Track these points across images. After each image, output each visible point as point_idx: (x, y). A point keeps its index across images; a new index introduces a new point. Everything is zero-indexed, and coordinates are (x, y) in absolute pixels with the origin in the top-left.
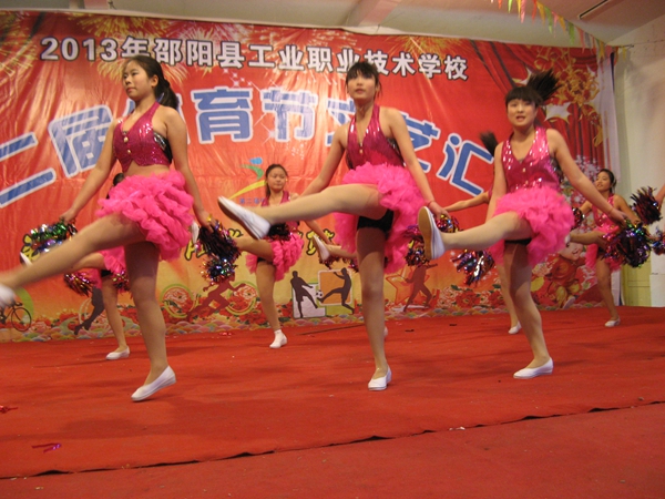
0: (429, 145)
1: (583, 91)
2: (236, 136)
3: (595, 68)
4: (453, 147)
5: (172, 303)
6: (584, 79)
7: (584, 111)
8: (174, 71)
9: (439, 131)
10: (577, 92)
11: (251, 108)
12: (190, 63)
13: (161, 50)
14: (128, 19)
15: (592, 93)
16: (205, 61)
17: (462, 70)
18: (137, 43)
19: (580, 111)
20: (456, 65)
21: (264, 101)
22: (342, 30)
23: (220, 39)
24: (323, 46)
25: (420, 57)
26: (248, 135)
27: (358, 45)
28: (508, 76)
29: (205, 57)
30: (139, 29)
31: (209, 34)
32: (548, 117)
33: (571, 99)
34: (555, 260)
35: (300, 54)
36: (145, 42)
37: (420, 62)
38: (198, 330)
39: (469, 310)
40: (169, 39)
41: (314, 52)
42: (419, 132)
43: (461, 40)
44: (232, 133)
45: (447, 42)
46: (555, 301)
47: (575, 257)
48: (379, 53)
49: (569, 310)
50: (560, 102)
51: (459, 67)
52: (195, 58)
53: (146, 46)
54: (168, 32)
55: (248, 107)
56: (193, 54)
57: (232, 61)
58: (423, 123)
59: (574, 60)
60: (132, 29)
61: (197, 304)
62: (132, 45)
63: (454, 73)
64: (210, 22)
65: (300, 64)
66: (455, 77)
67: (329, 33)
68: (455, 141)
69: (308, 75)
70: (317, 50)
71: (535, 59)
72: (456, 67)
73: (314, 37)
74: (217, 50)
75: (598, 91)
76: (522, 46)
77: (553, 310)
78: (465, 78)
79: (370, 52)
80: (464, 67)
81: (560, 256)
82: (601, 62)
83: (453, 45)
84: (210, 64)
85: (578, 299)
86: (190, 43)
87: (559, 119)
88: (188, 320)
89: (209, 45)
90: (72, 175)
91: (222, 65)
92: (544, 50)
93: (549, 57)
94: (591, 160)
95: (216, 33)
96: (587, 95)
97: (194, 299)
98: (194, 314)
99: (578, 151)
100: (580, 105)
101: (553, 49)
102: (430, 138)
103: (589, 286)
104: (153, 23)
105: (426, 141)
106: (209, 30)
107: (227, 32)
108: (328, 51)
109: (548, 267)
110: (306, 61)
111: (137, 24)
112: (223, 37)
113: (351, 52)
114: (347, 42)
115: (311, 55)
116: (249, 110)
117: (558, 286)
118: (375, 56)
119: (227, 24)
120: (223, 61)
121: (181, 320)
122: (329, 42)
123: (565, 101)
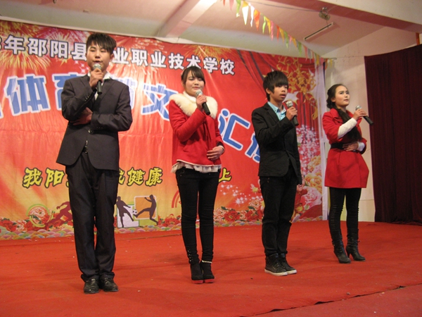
1: (306, 85)
3: (313, 71)
4: (224, 117)
5: (35, 217)
6: (307, 77)
7: (307, 97)
8: (41, 60)
10: (302, 85)
12: (52, 55)
13: (33, 46)
14: (10, 23)
15: (312, 87)
16: (63, 55)
17: (231, 68)
18: (16, 40)
19: (304, 97)
20: (228, 65)
22: (155, 39)
23: (74, 41)
24: (142, 49)
25: (205, 59)
27: (164, 50)
28: (260, 73)
29: (63, 52)
30: (18, 30)
31: (66, 37)
33: (299, 89)
35: (127, 54)
36: (22, 40)
37: (205, 62)
38: (52, 236)
39: (233, 223)
40: (39, 39)
41: (136, 52)
43: (231, 49)
45: (222, 50)
48: (179, 55)
49: (296, 222)
50: (292, 91)
51: (229, 66)
52: (56, 53)
53: (22, 42)
54: (38, 34)
56: (55, 50)
57: (81, 56)
59: (301, 66)
60: (12, 30)
61: (52, 218)
62: (12, 41)
63: (226, 70)
64: (67, 29)
65: (126, 60)
66: (226, 73)
67: (146, 41)
68: (225, 114)
69: (131, 67)
70: (138, 51)
71: (277, 63)
72: (227, 66)
73: (136, 43)
74: (71, 48)
75: (315, 86)
76: (270, 55)
78: (233, 73)
79: (172, 54)
80: (232, 67)
82: (317, 67)
83: (226, 52)
84: (66, 57)
85: (302, 216)
86: (53, 42)
88: (46, 228)
89: (66, 44)
91: (75, 58)
92: (283, 58)
93: (286, 63)
94: (311, 128)
95: (71, 37)
96: (309, 88)
97: (50, 214)
98: (50, 225)
99: (303, 122)
100: (304, 93)
101: (289, 58)
103: (309, 208)
104: (28, 27)
106: (66, 34)
107: (78, 36)
108: (145, 52)
110: (130, 58)
111: (17, 27)
112: (76, 40)
113: (160, 54)
114: (158, 47)
115: (134, 54)
118: (176, 57)
119: (79, 31)
120: (75, 55)
121: (41, 228)
122: (146, 47)
123: (295, 91)
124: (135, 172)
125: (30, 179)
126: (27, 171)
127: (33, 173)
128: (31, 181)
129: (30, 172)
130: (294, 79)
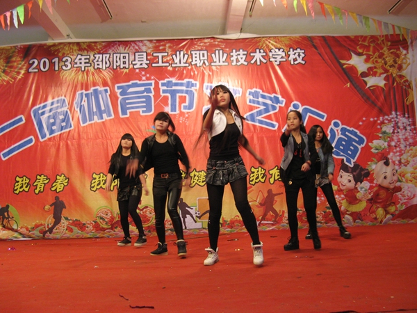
0: (277, 110)
1: (397, 65)
2: (143, 112)
3: (406, 48)
5: (102, 218)
6: (398, 56)
7: (398, 79)
8: (105, 73)
9: (284, 100)
10: (391, 67)
11: (153, 93)
12: (115, 67)
13: (98, 61)
14: (78, 44)
15: (404, 66)
16: (124, 65)
17: (301, 57)
18: (83, 58)
19: (394, 80)
20: (297, 54)
21: (162, 88)
22: (214, 38)
23: (134, 51)
24: (202, 50)
25: (270, 51)
26: (151, 111)
27: (226, 47)
28: (336, 59)
29: (124, 63)
30: (85, 49)
31: (127, 48)
32: (368, 86)
33: (386, 71)
34: (375, 189)
35: (186, 56)
36: (88, 57)
37: (270, 54)
38: (118, 236)
40: (103, 54)
41: (195, 54)
42: (269, 102)
43: (300, 37)
44: (141, 110)
45: (290, 39)
46: (376, 219)
47: (392, 186)
48: (241, 50)
49: (387, 225)
50: (378, 74)
51: (299, 56)
52: (118, 64)
53: (89, 59)
54: (102, 50)
55: (151, 92)
56: (117, 62)
57: (141, 64)
58: (272, 96)
59: (389, 43)
60: (81, 49)
61: (117, 219)
62: (80, 59)
63: (295, 60)
64: (128, 41)
65: (186, 63)
66: (296, 63)
67: (206, 41)
68: (296, 107)
69: (192, 69)
70: (198, 52)
71: (358, 45)
72: (297, 56)
73: (196, 44)
74: (132, 58)
75: (409, 64)
76: (348, 37)
77: (374, 226)
78: (303, 62)
79: (234, 51)
80: (303, 55)
81: (380, 185)
82: (412, 43)
83: (294, 41)
84: (127, 67)
85: (394, 217)
86: (115, 55)
87: (377, 87)
88: (112, 228)
89: (127, 55)
90: (44, 140)
91: (135, 67)
92: (365, 38)
93: (369, 43)
94: (404, 115)
95: (131, 48)
96: (400, 68)
97: (115, 216)
98: (115, 226)
99: (393, 108)
100: (394, 75)
101: (372, 37)
102: (278, 106)
103: (404, 207)
104: (93, 44)
105: (274, 108)
106: (127, 46)
107: (138, 46)
108: (205, 52)
109: (370, 193)
110: (190, 60)
111: (85, 46)
112: (136, 49)
113: (221, 52)
114: (218, 46)
115: (194, 56)
116: (152, 95)
117: (379, 207)
118: (238, 53)
119: (139, 41)
120: (135, 64)
121: (107, 229)
122: (206, 46)
123: (383, 73)
124: (197, 174)
125: (97, 183)
126: (95, 176)
127: (100, 178)
128: (98, 185)
129: (97, 177)
130: (379, 60)
